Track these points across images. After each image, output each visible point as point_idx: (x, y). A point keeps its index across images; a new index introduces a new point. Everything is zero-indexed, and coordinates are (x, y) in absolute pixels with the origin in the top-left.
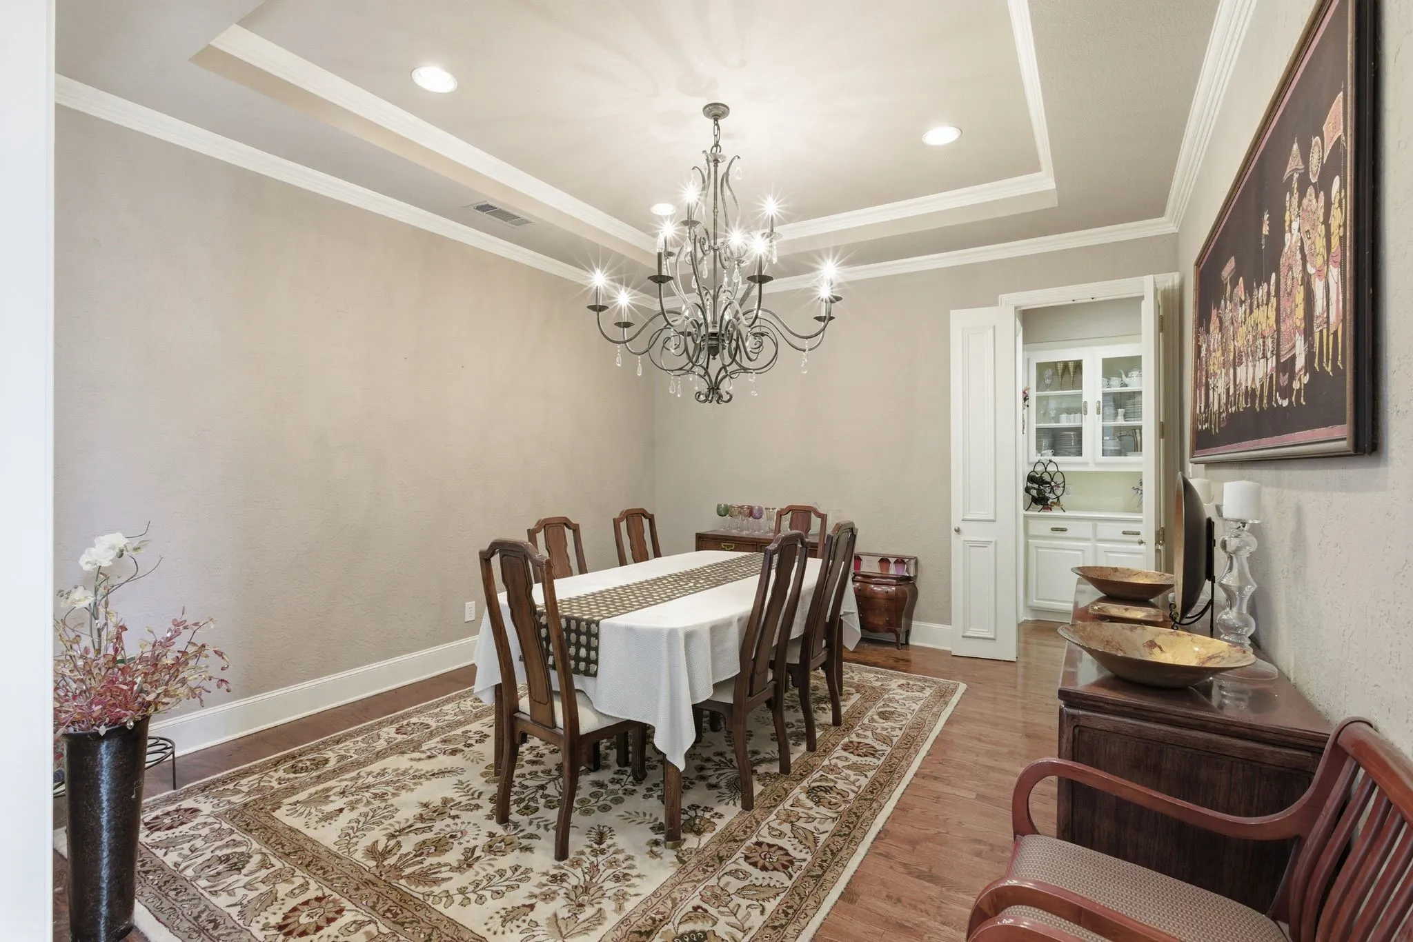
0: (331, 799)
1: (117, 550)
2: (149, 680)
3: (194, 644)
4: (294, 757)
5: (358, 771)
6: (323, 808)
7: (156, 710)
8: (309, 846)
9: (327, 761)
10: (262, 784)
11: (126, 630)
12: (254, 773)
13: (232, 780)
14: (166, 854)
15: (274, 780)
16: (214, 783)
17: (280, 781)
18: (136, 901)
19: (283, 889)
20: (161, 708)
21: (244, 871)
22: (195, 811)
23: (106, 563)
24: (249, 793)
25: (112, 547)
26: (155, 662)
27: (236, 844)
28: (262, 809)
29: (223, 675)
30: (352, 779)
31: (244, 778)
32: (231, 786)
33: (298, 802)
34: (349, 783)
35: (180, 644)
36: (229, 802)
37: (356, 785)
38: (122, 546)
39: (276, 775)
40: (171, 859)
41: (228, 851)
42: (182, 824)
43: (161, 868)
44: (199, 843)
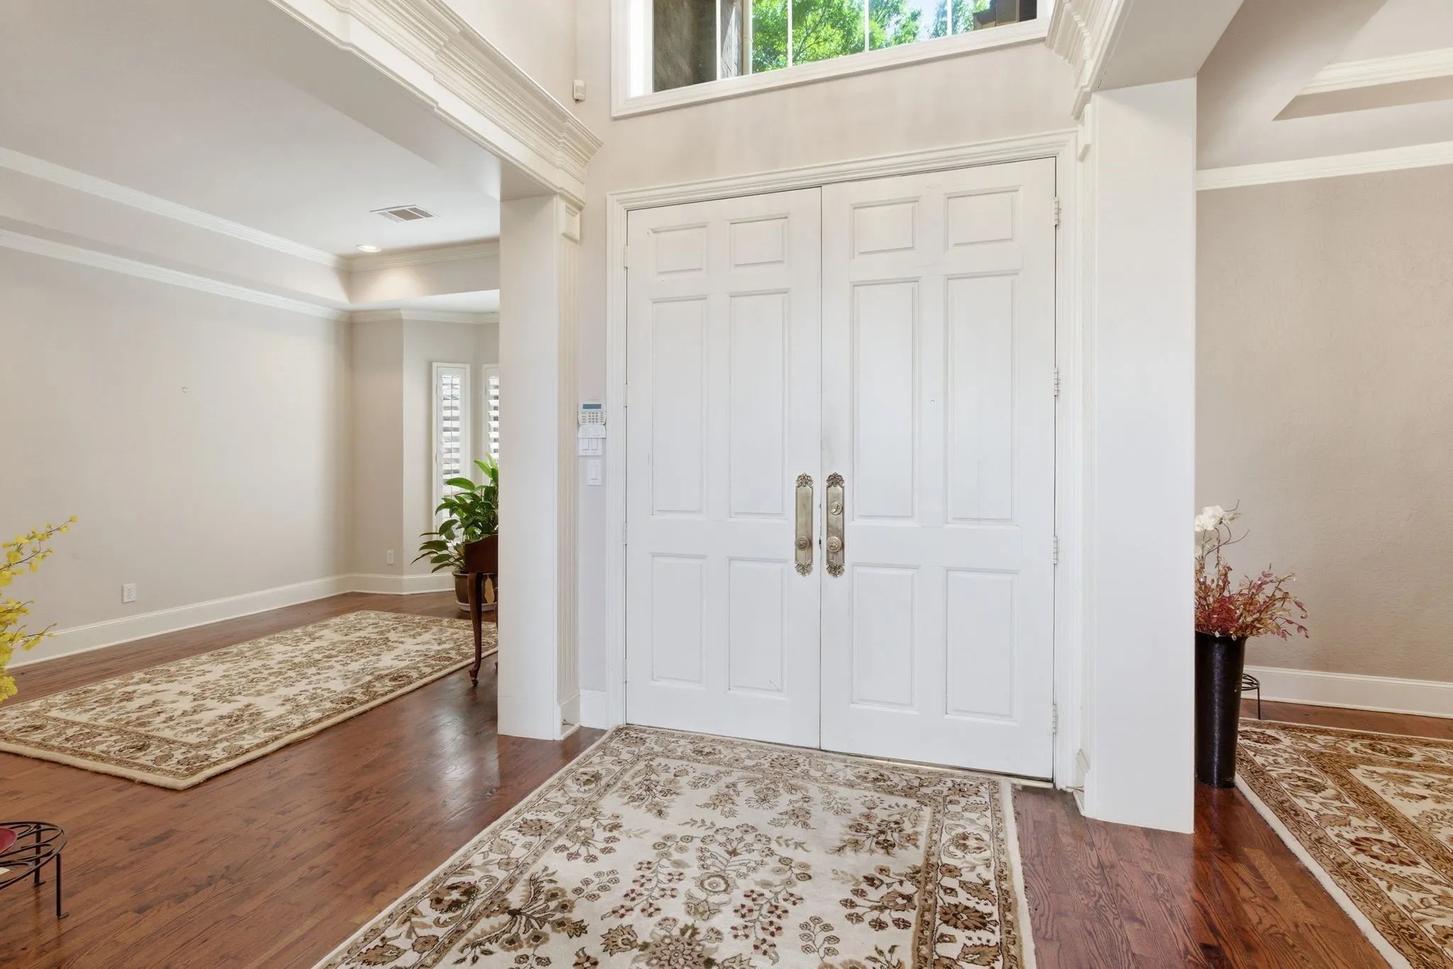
0: (1412, 784)
1: (1218, 519)
2: (1247, 609)
3: (1280, 590)
4: (1373, 739)
5: (1449, 777)
6: (1402, 787)
7: (1251, 633)
8: (1385, 807)
9: (1411, 755)
10: (1337, 745)
11: (1231, 570)
12: (1330, 735)
13: (1309, 732)
14: (1255, 755)
15: (1351, 747)
16: (1294, 728)
17: (1356, 750)
18: (1236, 773)
19: (1355, 821)
20: (1255, 632)
21: (1320, 794)
22: (1277, 740)
23: (1210, 528)
24: (1324, 746)
25: (1214, 516)
26: (1250, 601)
27: (1311, 774)
28: (1337, 762)
29: (1302, 623)
30: (1440, 780)
31: (1320, 735)
32: (1308, 736)
33: (1375, 772)
34: (1437, 782)
35: (1268, 590)
36: (1306, 745)
37: (1445, 786)
38: (1221, 516)
39: (1353, 745)
40: (1259, 760)
41: (1307, 776)
42: (1266, 743)
43: (1252, 762)
44: (1280, 760)
